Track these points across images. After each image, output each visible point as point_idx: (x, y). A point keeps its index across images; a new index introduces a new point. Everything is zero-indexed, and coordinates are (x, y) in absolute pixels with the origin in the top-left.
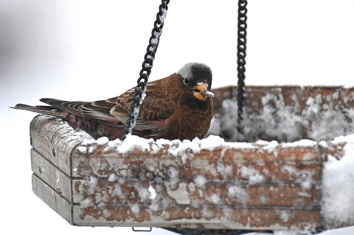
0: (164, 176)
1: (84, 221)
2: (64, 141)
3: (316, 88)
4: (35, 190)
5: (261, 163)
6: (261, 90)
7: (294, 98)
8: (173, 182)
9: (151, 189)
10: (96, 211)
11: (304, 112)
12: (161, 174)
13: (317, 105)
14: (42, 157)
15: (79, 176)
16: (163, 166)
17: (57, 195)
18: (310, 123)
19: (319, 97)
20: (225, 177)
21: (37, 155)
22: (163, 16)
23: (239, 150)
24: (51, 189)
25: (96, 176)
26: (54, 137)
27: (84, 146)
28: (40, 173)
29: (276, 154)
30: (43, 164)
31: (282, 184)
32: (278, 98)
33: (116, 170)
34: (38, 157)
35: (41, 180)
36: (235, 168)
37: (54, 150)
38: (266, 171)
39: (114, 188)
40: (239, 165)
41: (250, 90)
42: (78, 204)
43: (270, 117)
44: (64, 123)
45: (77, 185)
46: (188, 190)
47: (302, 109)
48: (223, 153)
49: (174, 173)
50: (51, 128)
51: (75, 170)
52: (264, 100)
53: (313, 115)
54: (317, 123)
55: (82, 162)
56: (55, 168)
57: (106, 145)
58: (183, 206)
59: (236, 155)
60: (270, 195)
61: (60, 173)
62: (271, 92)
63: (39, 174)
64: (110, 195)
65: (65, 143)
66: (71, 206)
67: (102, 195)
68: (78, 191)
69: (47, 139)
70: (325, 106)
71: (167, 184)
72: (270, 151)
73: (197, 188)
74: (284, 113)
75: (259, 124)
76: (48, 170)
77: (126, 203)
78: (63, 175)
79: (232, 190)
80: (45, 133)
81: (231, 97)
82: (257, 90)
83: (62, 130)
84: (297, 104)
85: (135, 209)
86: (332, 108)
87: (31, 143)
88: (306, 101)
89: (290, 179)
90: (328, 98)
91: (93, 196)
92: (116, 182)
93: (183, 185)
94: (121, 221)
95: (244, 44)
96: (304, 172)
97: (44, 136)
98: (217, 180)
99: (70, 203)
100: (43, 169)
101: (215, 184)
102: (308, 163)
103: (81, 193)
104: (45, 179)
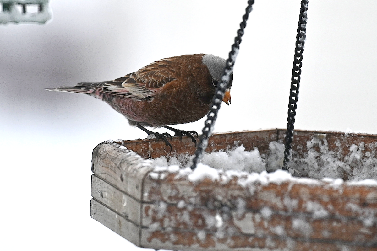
0: (231, 206)
1: (151, 244)
2: (134, 168)
3: (359, 135)
4: (94, 214)
5: (326, 198)
6: (306, 135)
7: (338, 144)
8: (240, 212)
9: (218, 218)
10: (163, 235)
11: (346, 158)
12: (229, 203)
13: (359, 152)
14: (105, 183)
15: (149, 201)
16: (232, 196)
17: (122, 219)
18: (352, 168)
19: (362, 144)
20: (290, 210)
21: (99, 181)
22: (235, 55)
23: (305, 186)
24: (114, 213)
25: (165, 202)
26: (122, 163)
27: (156, 172)
28: (102, 198)
29: (341, 191)
30: (106, 190)
31: (344, 220)
32: (323, 143)
33: (186, 197)
34: (100, 183)
35: (102, 205)
36: (301, 202)
37: (122, 175)
38: (330, 207)
39: (182, 215)
40: (305, 199)
41: (296, 134)
42: (146, 227)
43: (314, 161)
44: (130, 151)
45: (147, 209)
46: (254, 220)
47: (345, 155)
48: (290, 187)
49: (241, 203)
50: (117, 155)
51: (146, 194)
52: (309, 144)
53: (355, 161)
54: (358, 169)
55: (153, 188)
56: (121, 193)
57: (177, 173)
58: (248, 236)
59: (303, 190)
60: (332, 230)
61: (128, 197)
62: (316, 137)
63: (100, 198)
64: (178, 221)
65: (135, 170)
66: (139, 229)
67: (170, 220)
68: (147, 215)
69: (114, 165)
70: (367, 154)
71: (234, 213)
72: (335, 188)
73: (263, 219)
74: (327, 157)
75: (303, 166)
76: (112, 195)
77: (193, 229)
78: (132, 199)
79: (296, 223)
80: (111, 160)
81: (277, 140)
82: (303, 135)
83: (130, 157)
84: (340, 150)
85: (201, 235)
86: (374, 156)
87: (92, 169)
88: (349, 147)
89: (353, 215)
90: (371, 146)
91: (161, 221)
92: (185, 208)
93: (249, 215)
94: (187, 246)
95: (297, 89)
96: (367, 211)
97: (110, 162)
98: (282, 213)
99: (137, 226)
100: (106, 194)
101: (280, 216)
102: (372, 202)
103: (150, 217)
104: (107, 203)
